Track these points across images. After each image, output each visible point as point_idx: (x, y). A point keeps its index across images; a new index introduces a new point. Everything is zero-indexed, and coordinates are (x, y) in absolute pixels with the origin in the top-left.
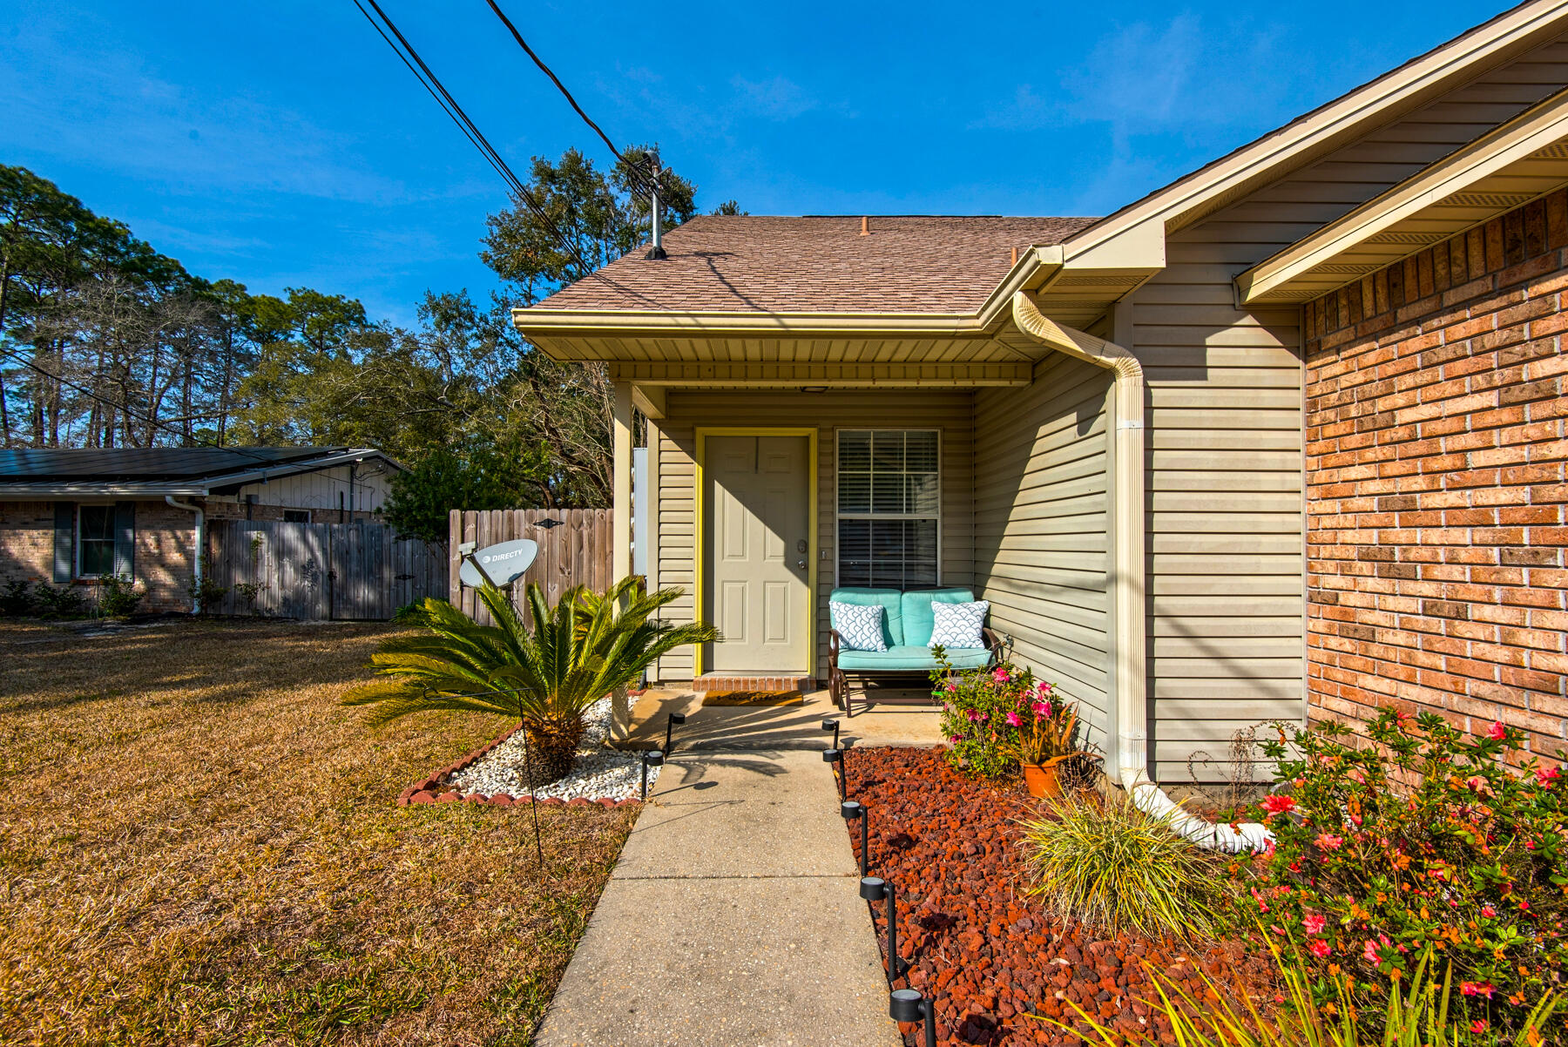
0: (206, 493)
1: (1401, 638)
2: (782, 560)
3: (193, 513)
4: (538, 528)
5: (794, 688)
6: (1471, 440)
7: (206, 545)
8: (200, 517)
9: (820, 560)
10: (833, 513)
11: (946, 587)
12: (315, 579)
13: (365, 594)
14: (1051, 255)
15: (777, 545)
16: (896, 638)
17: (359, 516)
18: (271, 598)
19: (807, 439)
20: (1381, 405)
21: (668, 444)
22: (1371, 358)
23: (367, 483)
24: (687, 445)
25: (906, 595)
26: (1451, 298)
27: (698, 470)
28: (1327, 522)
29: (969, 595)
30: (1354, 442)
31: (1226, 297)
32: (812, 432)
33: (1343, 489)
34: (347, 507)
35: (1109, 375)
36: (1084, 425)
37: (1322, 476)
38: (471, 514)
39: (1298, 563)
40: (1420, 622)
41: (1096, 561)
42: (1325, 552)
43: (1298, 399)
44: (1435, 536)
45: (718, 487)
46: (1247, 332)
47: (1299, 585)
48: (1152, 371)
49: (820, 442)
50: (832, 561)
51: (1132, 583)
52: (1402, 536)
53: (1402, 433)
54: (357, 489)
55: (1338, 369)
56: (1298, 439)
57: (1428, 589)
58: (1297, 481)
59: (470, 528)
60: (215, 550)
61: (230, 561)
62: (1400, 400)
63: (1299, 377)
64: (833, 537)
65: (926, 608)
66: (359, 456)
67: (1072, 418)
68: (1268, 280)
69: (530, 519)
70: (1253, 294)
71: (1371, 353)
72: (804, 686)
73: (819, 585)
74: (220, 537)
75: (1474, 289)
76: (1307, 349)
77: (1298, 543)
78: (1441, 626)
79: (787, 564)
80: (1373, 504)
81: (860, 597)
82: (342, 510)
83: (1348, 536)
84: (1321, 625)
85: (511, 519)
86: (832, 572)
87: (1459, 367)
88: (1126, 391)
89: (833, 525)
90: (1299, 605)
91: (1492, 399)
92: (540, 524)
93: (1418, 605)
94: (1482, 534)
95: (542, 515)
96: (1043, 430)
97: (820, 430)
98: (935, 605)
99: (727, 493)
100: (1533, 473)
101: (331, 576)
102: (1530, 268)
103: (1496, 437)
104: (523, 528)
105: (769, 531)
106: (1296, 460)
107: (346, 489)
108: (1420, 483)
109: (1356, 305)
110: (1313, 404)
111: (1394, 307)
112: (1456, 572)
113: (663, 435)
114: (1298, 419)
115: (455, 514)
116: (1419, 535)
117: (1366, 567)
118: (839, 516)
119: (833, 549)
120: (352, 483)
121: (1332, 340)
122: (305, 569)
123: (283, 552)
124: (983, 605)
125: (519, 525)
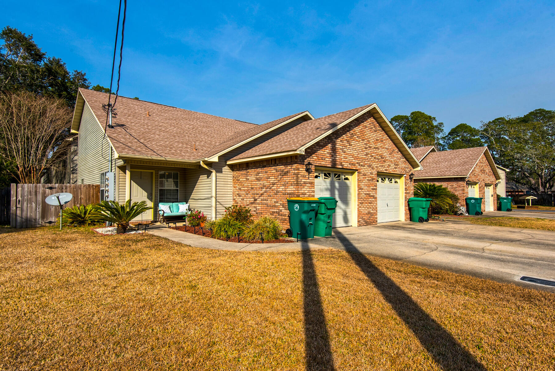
1: (240, 203)
2: (147, 197)
4: (47, 189)
5: (150, 222)
6: (244, 183)
9: (155, 197)
10: (158, 188)
11: (180, 202)
14: (206, 159)
15: (145, 194)
16: (172, 211)
19: (153, 173)
20: (239, 178)
22: (238, 173)
25: (174, 203)
26: (243, 169)
28: (234, 191)
29: (185, 203)
30: (237, 182)
31: (224, 163)
32: (154, 171)
33: (236, 187)
35: (212, 172)
36: (208, 177)
37: (234, 185)
38: (20, 185)
39: (232, 196)
40: (241, 201)
41: (210, 196)
42: (234, 194)
43: (232, 176)
44: (242, 192)
45: (133, 182)
46: (226, 167)
47: (232, 198)
48: (217, 172)
49: (155, 173)
50: (158, 197)
51: (214, 197)
52: (240, 192)
53: (240, 181)
55: (235, 173)
56: (232, 181)
57: (242, 197)
58: (232, 186)
59: (19, 189)
62: (240, 178)
63: (232, 173)
64: (158, 192)
65: (177, 205)
67: (206, 176)
68: (229, 163)
69: (44, 187)
70: (227, 163)
71: (238, 172)
72: (152, 222)
73: (155, 202)
75: (245, 169)
76: (233, 170)
77: (232, 193)
78: (242, 201)
79: (148, 198)
80: (238, 189)
81: (165, 204)
83: (236, 192)
84: (234, 203)
85: (36, 187)
86: (158, 199)
87: (244, 176)
88: (214, 174)
89: (158, 190)
90: (232, 200)
91: (245, 179)
92: (47, 188)
93: (241, 199)
94: (245, 192)
95: (48, 186)
96: (201, 176)
97: (155, 171)
98: (179, 205)
100: (248, 187)
102: (247, 168)
103: (246, 183)
104: (41, 189)
105: (143, 191)
106: (232, 183)
108: (241, 187)
109: (237, 166)
110: (233, 177)
111: (240, 168)
112: (243, 196)
113: (120, 170)
114: (232, 178)
115: (14, 185)
116: (241, 192)
117: (237, 196)
119: (158, 195)
121: (235, 170)
124: (188, 204)
125: (39, 188)
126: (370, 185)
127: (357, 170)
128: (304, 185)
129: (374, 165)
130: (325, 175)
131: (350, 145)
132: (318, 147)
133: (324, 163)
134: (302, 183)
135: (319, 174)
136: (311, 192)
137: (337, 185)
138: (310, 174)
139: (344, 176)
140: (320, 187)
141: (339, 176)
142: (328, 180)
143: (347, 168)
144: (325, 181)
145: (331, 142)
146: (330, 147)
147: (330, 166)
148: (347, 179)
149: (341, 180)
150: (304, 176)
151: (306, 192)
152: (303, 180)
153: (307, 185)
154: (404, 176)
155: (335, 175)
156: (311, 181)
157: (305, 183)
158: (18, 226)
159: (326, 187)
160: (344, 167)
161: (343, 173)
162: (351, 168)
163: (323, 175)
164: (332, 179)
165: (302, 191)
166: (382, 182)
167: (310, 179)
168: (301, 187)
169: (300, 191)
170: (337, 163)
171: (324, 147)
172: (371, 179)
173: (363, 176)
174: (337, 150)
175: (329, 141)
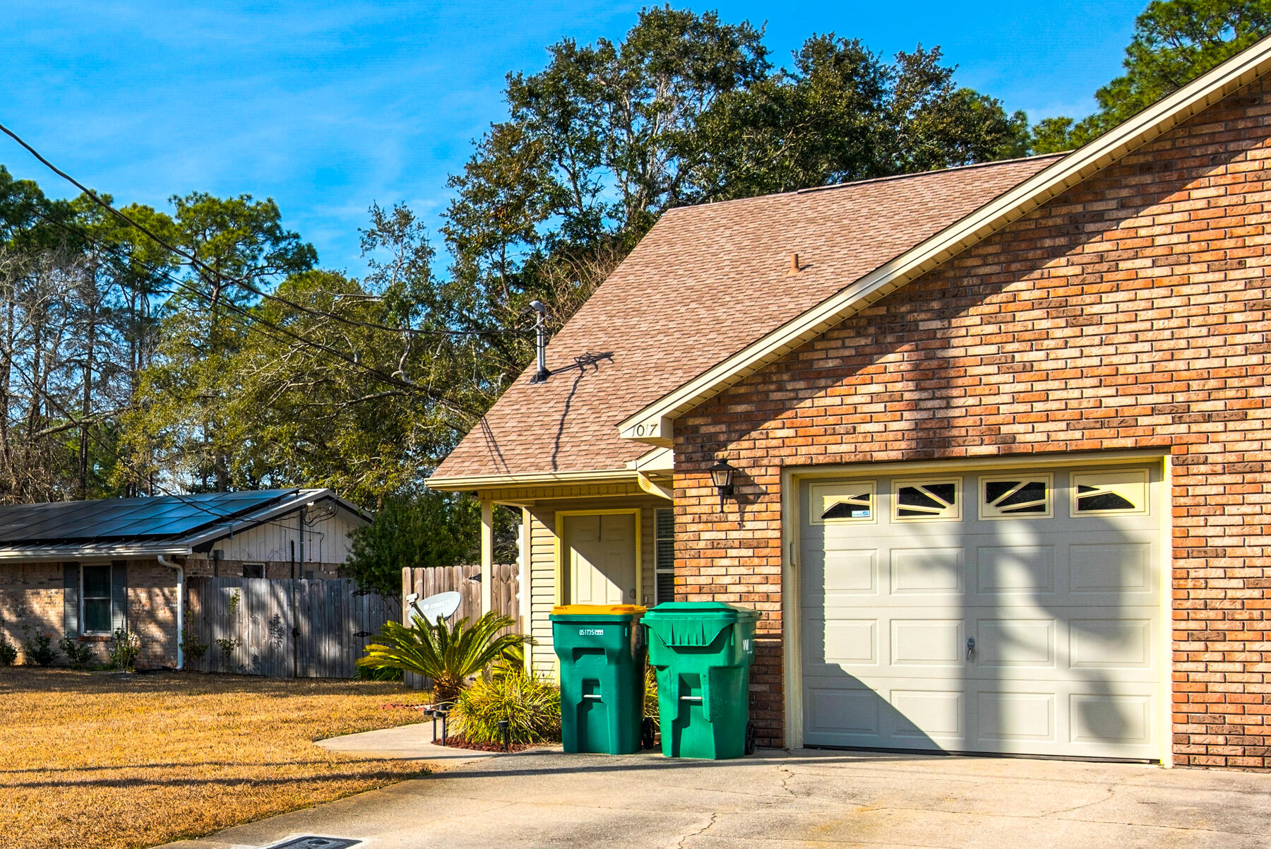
0: (190, 551)
3: (175, 570)
4: (473, 581)
7: (186, 602)
8: (181, 575)
10: (652, 570)
12: (281, 633)
13: (327, 650)
14: (635, 466)
17: (309, 568)
18: (245, 652)
19: (634, 515)
21: (537, 524)
23: (317, 529)
24: (550, 524)
27: (557, 541)
32: (637, 511)
34: (297, 559)
38: (418, 571)
45: (573, 552)
49: (643, 518)
54: (306, 537)
59: (418, 583)
60: (197, 607)
61: (208, 618)
64: (653, 587)
66: (309, 499)
69: (466, 574)
74: (199, 594)
82: (293, 562)
85: (450, 575)
89: (653, 578)
92: (474, 578)
95: (476, 571)
97: (643, 509)
99: (579, 555)
101: (296, 632)
104: (460, 582)
105: (611, 583)
107: (294, 536)
113: (533, 518)
115: (406, 571)
118: (657, 571)
119: (653, 595)
120: (302, 530)
122: (273, 624)
123: (255, 605)
125: (458, 580)
127: (1166, 448)
128: (709, 553)
130: (908, 495)
131: (1077, 320)
133: (844, 448)
134: (702, 544)
135: (865, 497)
136: (756, 579)
137: (1017, 537)
138: (749, 508)
139: (1082, 489)
140: (869, 553)
141: (1034, 492)
142: (939, 523)
143: (1051, 448)
144: (913, 527)
145: (901, 341)
146: (893, 367)
148: (1114, 502)
149: (1049, 514)
151: (727, 580)
152: (705, 536)
153: (732, 552)
155: (993, 489)
156: (758, 535)
157: (714, 545)
158: (417, 686)
159: (924, 553)
160: (1017, 448)
161: (1062, 475)
162: (1087, 445)
163: (895, 497)
164: (972, 512)
165: (702, 580)
167: (748, 525)
168: (695, 562)
170: (955, 432)
171: (851, 373)
173: (1227, 479)
174: (952, 373)
175: (890, 339)
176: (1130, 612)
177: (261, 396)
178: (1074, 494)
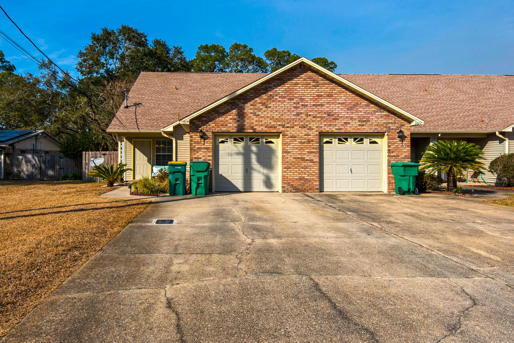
0: (8, 146)
2: (147, 161)
3: (1, 151)
7: (5, 160)
8: (3, 152)
9: (153, 161)
12: (36, 168)
13: (51, 173)
14: (164, 130)
17: (37, 151)
18: (25, 174)
19: (151, 141)
21: (127, 142)
23: (40, 141)
24: (131, 142)
27: (132, 146)
34: (35, 149)
38: (87, 152)
45: (136, 149)
49: (153, 141)
50: (155, 161)
59: (87, 155)
60: (8, 161)
61: (12, 165)
64: (155, 157)
66: (40, 133)
69: (100, 153)
73: (152, 165)
74: (9, 158)
81: (158, 167)
82: (34, 150)
85: (96, 154)
86: (155, 163)
88: (174, 141)
92: (102, 155)
95: (103, 152)
99: (138, 150)
101: (41, 168)
105: (145, 156)
107: (34, 142)
115: (84, 152)
118: (156, 154)
119: (155, 159)
120: (36, 141)
122: (33, 166)
123: (28, 161)
125: (98, 155)
126: (305, 148)
127: (281, 133)
128: (197, 150)
129: (314, 125)
130: (235, 139)
132: (217, 115)
133: (225, 129)
134: (196, 148)
135: (227, 139)
136: (207, 156)
137: (254, 148)
138: (206, 141)
139: (266, 140)
140: (228, 151)
141: (258, 140)
142: (240, 145)
143: (262, 131)
144: (236, 146)
145: (236, 108)
146: (234, 113)
147: (234, 131)
148: (271, 142)
149: (260, 144)
150: (198, 143)
151: (201, 156)
152: (197, 146)
153: (202, 150)
154: (386, 134)
155: (251, 139)
156: (208, 146)
157: (198, 148)
159: (237, 151)
160: (257, 131)
161: (263, 137)
162: (269, 131)
163: (233, 140)
164: (246, 143)
165: (196, 156)
166: (339, 143)
167: (206, 144)
168: (194, 152)
169: (193, 156)
170: (246, 127)
171: (226, 113)
172: (307, 141)
173: (291, 139)
174: (245, 115)
175: (234, 107)
176: (273, 163)
177: (9, 104)
178: (264, 140)
